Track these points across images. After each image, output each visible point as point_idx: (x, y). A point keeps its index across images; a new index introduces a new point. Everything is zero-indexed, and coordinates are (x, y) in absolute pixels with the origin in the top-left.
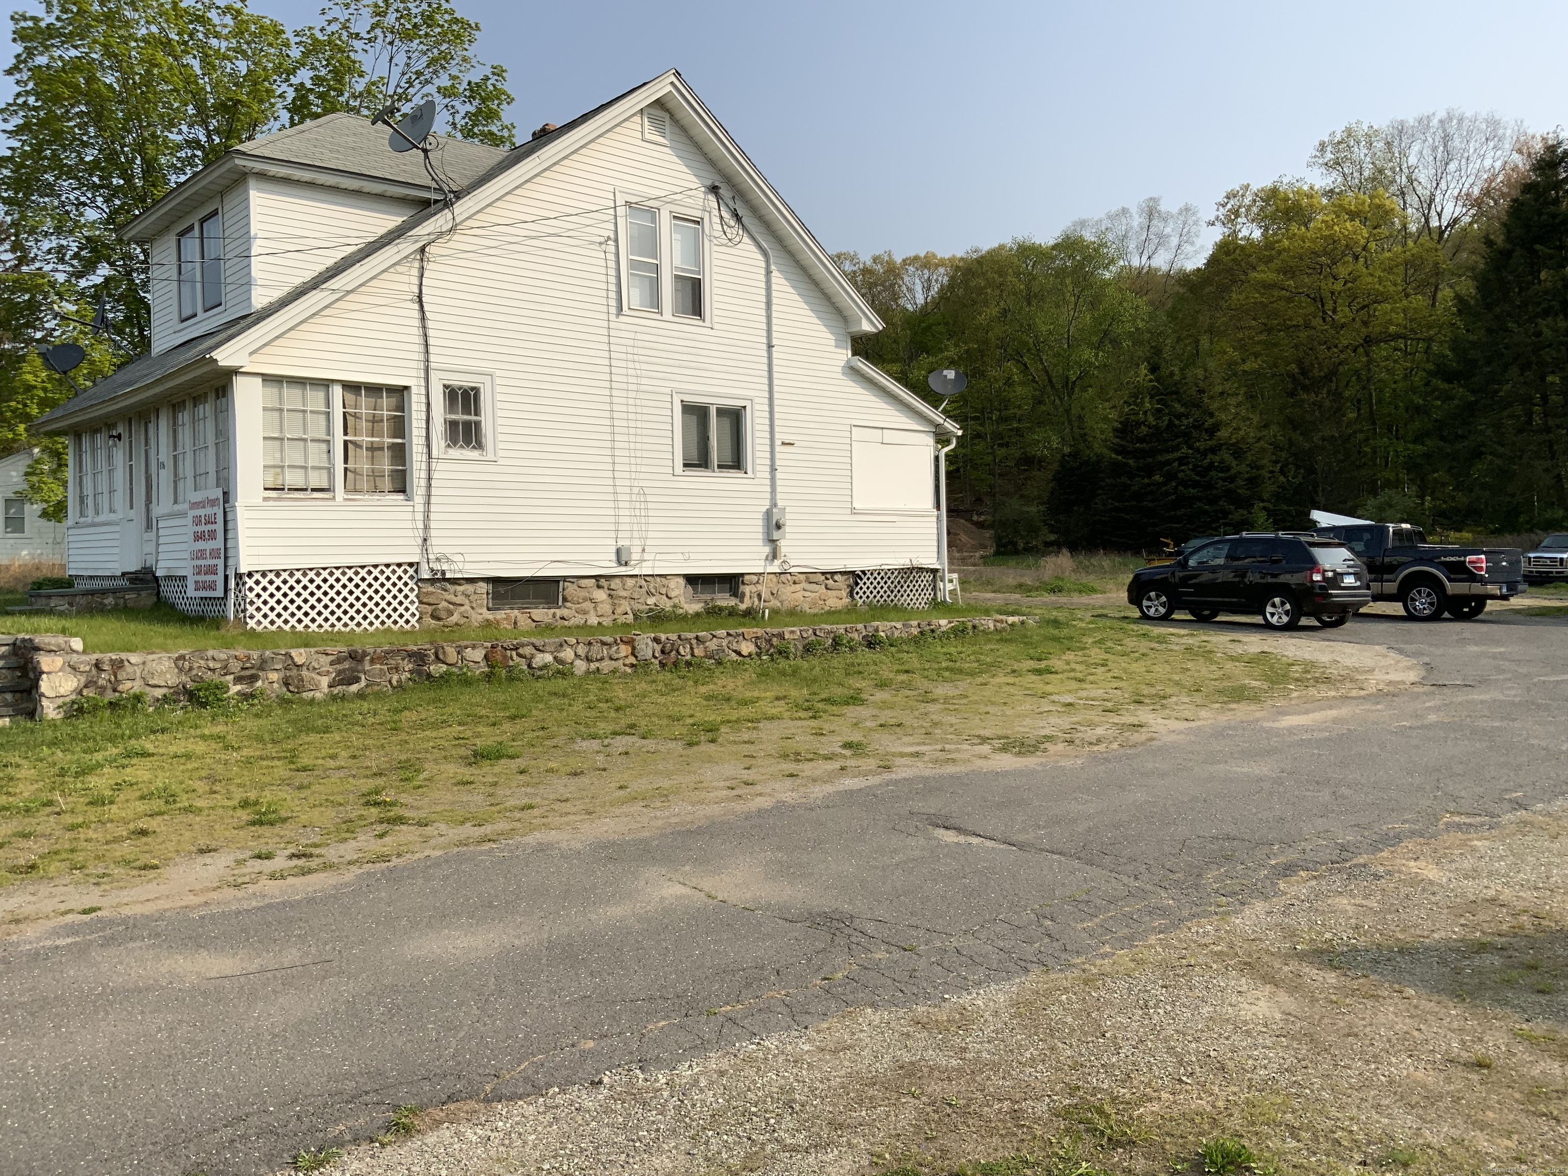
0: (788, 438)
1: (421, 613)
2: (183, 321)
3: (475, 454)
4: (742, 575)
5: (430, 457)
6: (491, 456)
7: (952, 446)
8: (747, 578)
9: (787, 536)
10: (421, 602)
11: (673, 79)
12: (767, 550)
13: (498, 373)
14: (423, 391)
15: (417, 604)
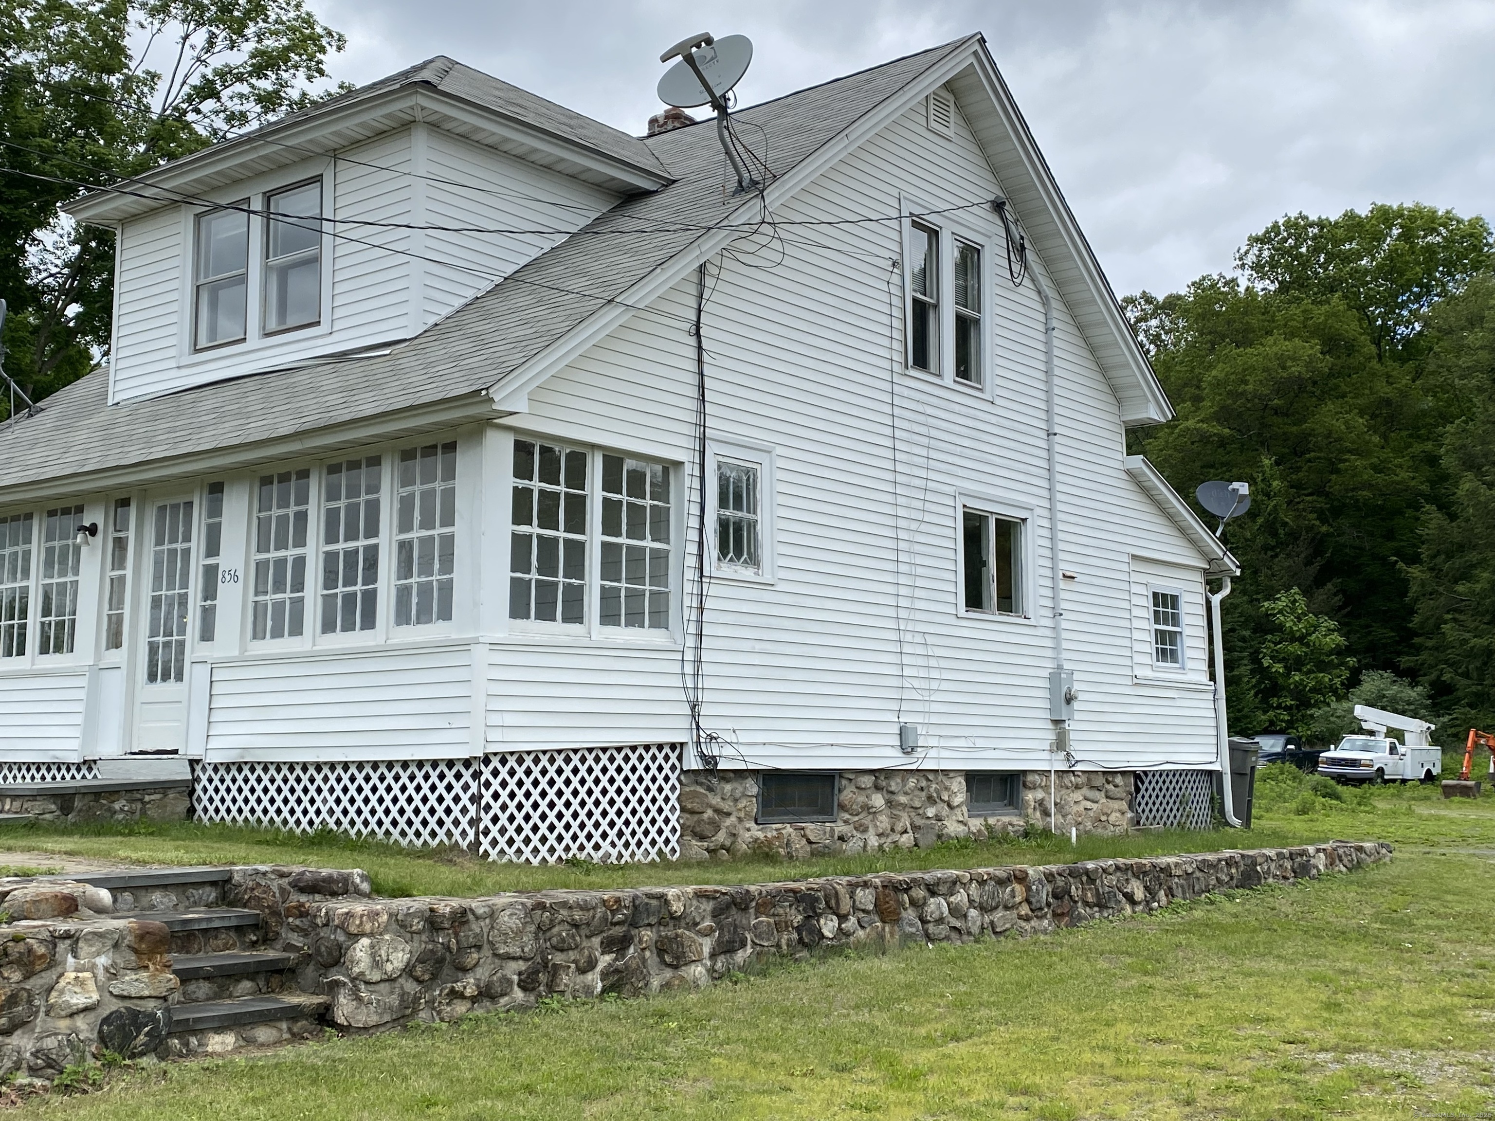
0: (1070, 569)
1: (682, 827)
2: (197, 351)
3: (747, 573)
4: (1025, 772)
5: (702, 576)
6: (767, 578)
7: (1226, 591)
8: (1030, 778)
9: (1077, 716)
10: (683, 810)
11: (977, 47)
12: (1051, 736)
13: (779, 450)
14: (697, 473)
15: (678, 813)
